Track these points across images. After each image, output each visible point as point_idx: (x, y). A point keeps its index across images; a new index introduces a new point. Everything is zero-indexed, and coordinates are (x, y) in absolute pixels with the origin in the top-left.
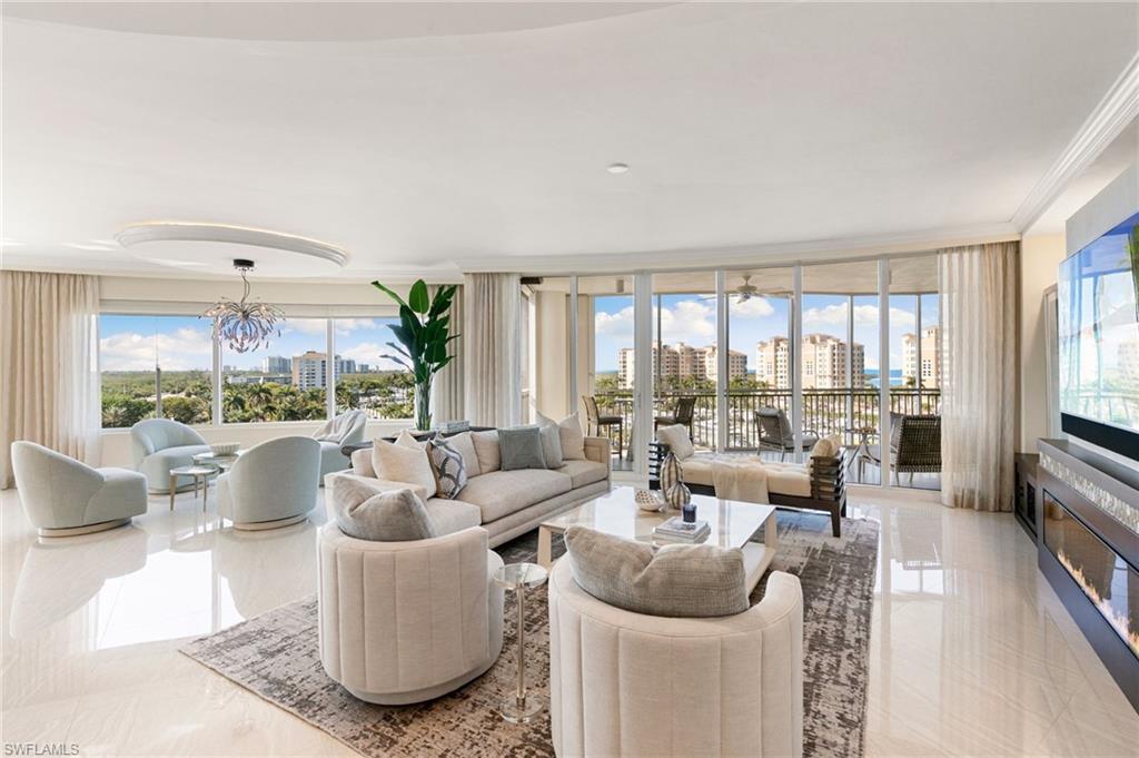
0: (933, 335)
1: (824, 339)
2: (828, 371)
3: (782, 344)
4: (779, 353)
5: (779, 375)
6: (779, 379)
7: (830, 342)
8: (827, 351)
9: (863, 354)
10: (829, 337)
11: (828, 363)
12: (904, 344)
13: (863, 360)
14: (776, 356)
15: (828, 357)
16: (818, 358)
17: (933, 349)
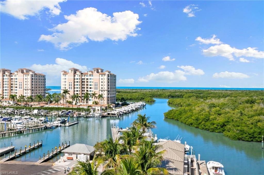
0: (73, 72)
1: (28, 71)
2: (29, 87)
3: (6, 73)
4: (4, 77)
5: (5, 89)
6: (5, 91)
7: (31, 73)
8: (29, 77)
9: (45, 79)
10: (30, 71)
11: (29, 83)
12: (62, 75)
13: (45, 82)
14: (3, 79)
15: (29, 80)
16: (25, 80)
17: (73, 78)
